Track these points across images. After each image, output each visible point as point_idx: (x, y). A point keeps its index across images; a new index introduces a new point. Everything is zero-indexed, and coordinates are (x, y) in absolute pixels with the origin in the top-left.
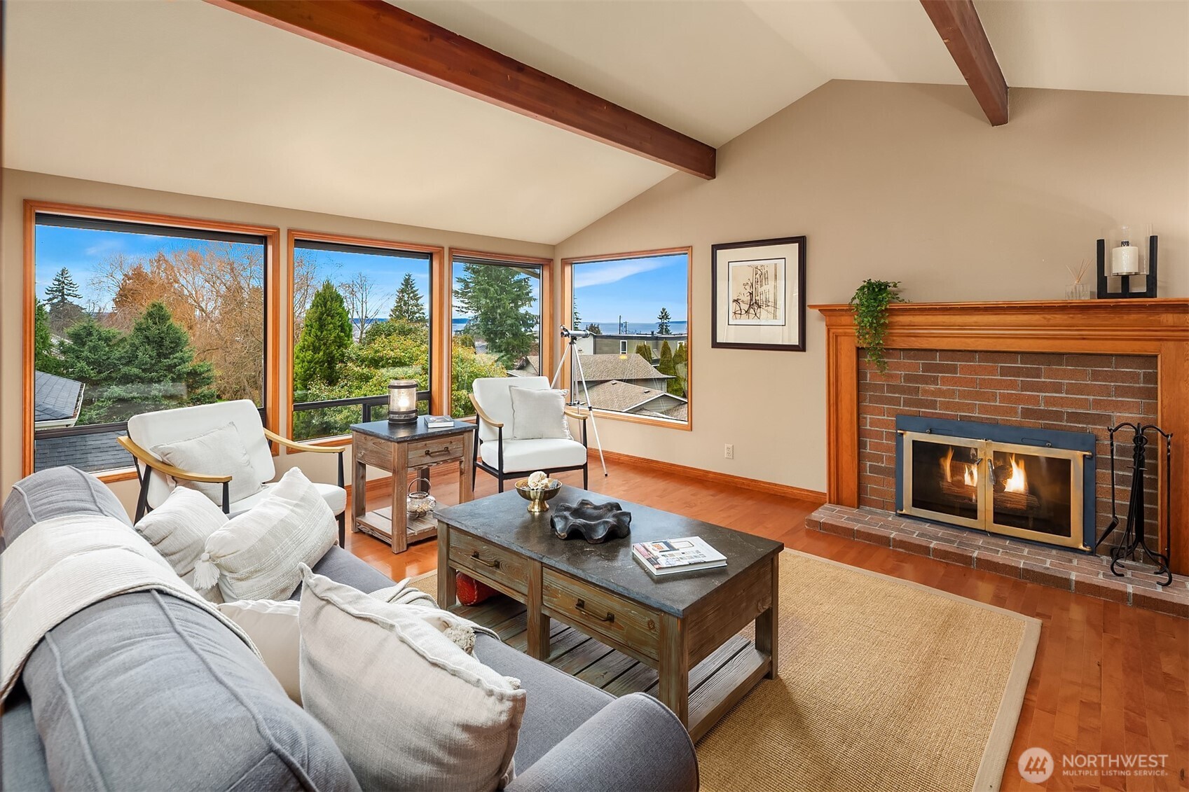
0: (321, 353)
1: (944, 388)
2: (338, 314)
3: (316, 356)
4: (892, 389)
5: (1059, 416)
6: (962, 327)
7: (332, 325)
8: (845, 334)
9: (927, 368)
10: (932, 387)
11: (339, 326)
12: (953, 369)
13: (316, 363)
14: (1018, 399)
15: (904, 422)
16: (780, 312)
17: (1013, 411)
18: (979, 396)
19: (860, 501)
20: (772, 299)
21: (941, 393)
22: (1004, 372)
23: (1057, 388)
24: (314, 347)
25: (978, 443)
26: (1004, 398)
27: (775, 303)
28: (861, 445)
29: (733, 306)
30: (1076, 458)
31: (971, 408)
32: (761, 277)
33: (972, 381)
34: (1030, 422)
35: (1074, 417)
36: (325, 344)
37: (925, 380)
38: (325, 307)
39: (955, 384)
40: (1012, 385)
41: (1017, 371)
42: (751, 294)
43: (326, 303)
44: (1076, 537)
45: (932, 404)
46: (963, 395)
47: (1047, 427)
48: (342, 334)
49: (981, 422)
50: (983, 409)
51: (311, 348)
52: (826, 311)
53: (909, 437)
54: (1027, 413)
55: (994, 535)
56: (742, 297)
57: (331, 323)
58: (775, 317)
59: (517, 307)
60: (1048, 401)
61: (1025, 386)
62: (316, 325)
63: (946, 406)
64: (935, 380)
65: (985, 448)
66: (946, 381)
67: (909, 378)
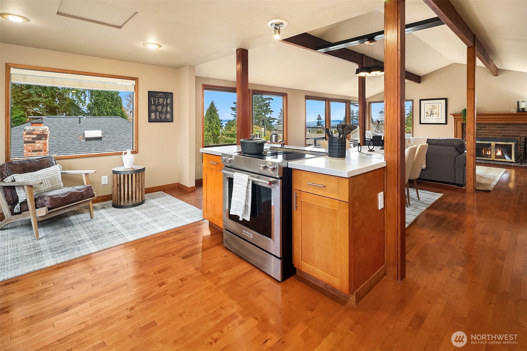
0: (211, 132)
1: (483, 131)
2: (215, 118)
3: (209, 133)
5: (510, 136)
6: (490, 118)
7: (214, 122)
8: (459, 120)
10: (481, 131)
11: (216, 122)
12: (485, 127)
13: (209, 136)
14: (501, 133)
16: (440, 116)
17: (499, 135)
18: (491, 133)
20: (437, 113)
21: (482, 132)
23: (509, 130)
24: (208, 130)
25: (491, 142)
26: (497, 133)
27: (438, 113)
29: (426, 114)
30: (513, 144)
31: (490, 135)
32: (434, 107)
33: (490, 130)
34: (503, 137)
36: (211, 129)
38: (211, 115)
39: (486, 130)
40: (499, 130)
41: (500, 127)
42: (431, 111)
43: (211, 113)
44: (513, 160)
45: (481, 135)
46: (489, 133)
47: (506, 138)
48: (217, 125)
49: (492, 138)
50: (493, 135)
51: (207, 130)
52: (454, 115)
55: (495, 161)
56: (428, 112)
57: (214, 121)
58: (438, 117)
60: (507, 133)
61: (502, 130)
62: (208, 122)
63: (484, 135)
64: (481, 130)
65: (493, 143)
66: (483, 130)
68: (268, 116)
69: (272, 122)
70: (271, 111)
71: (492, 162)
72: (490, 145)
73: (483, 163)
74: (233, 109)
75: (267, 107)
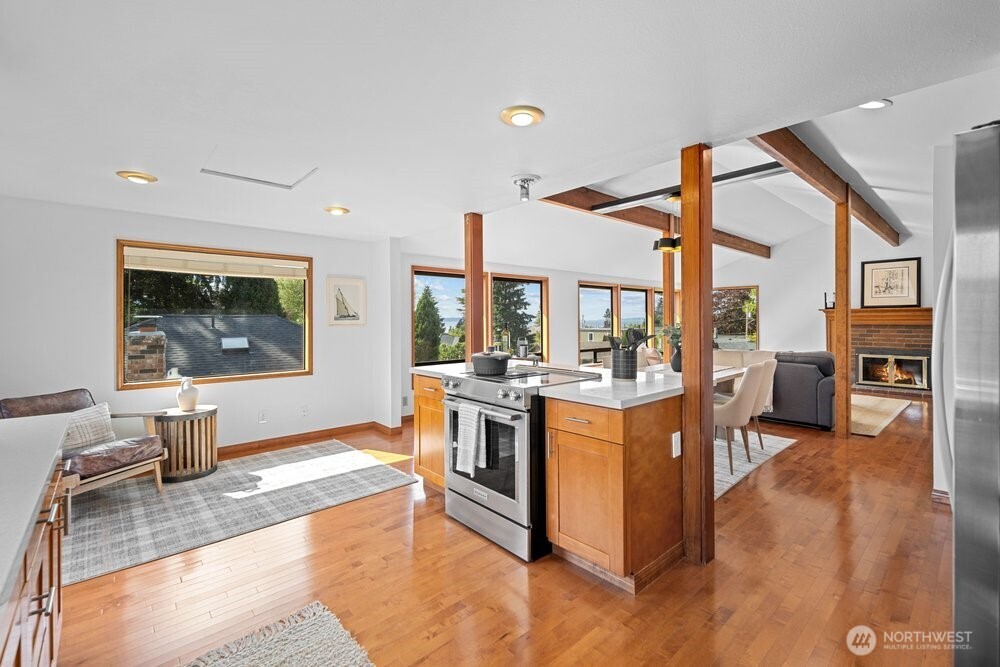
1: (875, 338)
4: (854, 339)
5: (919, 346)
6: (882, 316)
9: (869, 331)
10: (871, 338)
12: (879, 331)
14: (903, 341)
15: (859, 351)
17: (902, 345)
18: (889, 340)
21: (873, 340)
22: (900, 332)
23: (918, 337)
25: (887, 356)
26: (899, 340)
30: (924, 359)
31: (887, 345)
33: (887, 335)
34: (908, 348)
35: (923, 346)
37: (867, 335)
39: (880, 337)
40: (901, 336)
45: (871, 344)
46: (883, 340)
49: (889, 349)
50: (892, 345)
52: (825, 311)
53: (861, 356)
54: (907, 345)
59: (517, 309)
60: (916, 341)
61: (906, 336)
63: (876, 345)
64: (871, 336)
65: (891, 358)
66: (876, 336)
67: (861, 335)
68: (520, 312)
69: (527, 323)
70: (526, 304)
71: (889, 390)
72: (885, 361)
73: (875, 391)
74: (462, 301)
75: (519, 296)
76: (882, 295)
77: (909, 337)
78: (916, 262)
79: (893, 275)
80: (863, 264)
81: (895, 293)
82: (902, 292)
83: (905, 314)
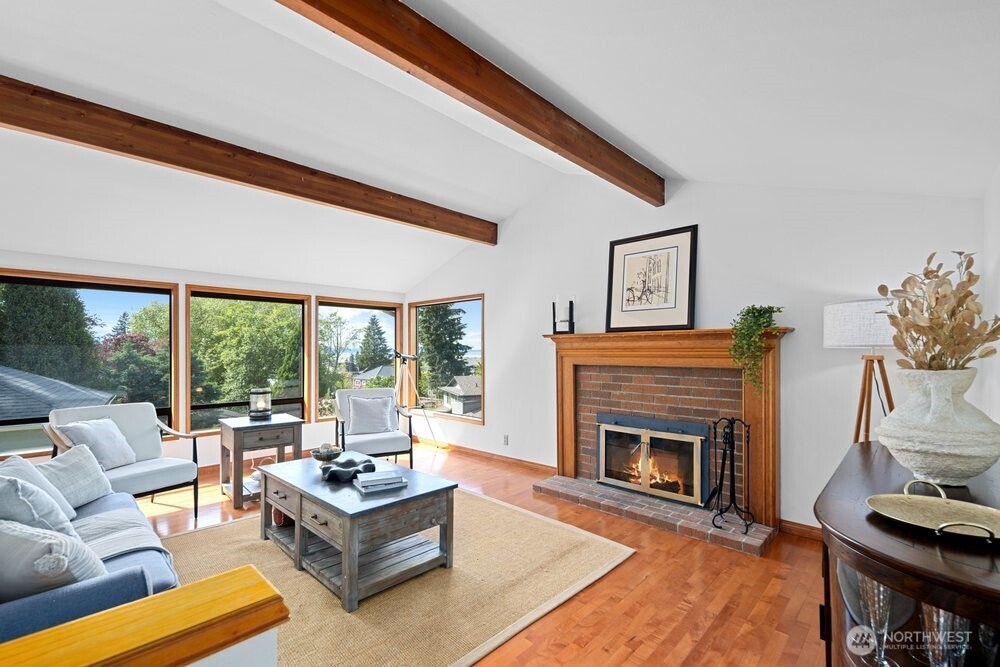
1: (625, 393)
4: (596, 394)
5: (687, 411)
6: (633, 349)
8: (567, 356)
9: (616, 379)
10: (618, 392)
12: (630, 380)
14: (665, 400)
15: (603, 418)
17: (663, 409)
18: (642, 398)
19: (577, 474)
21: (622, 396)
22: (658, 381)
23: (687, 392)
25: (641, 431)
26: (660, 399)
28: (577, 433)
30: (696, 441)
31: (639, 407)
33: (641, 388)
34: (672, 416)
35: (698, 412)
37: (614, 388)
39: (631, 390)
40: (661, 390)
41: (665, 381)
44: (696, 498)
45: (618, 404)
46: (635, 397)
47: (680, 420)
49: (645, 417)
50: (648, 408)
52: (555, 339)
53: (604, 427)
54: (672, 410)
55: (652, 496)
59: (452, 340)
60: (684, 402)
61: (670, 391)
63: (626, 405)
64: (619, 388)
65: (645, 435)
66: (626, 388)
67: (604, 386)
69: (463, 354)
72: (635, 439)
76: (637, 306)
77: (674, 391)
78: (688, 235)
79: (654, 265)
80: (613, 244)
81: (656, 300)
82: (666, 301)
83: (668, 343)
